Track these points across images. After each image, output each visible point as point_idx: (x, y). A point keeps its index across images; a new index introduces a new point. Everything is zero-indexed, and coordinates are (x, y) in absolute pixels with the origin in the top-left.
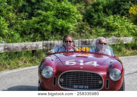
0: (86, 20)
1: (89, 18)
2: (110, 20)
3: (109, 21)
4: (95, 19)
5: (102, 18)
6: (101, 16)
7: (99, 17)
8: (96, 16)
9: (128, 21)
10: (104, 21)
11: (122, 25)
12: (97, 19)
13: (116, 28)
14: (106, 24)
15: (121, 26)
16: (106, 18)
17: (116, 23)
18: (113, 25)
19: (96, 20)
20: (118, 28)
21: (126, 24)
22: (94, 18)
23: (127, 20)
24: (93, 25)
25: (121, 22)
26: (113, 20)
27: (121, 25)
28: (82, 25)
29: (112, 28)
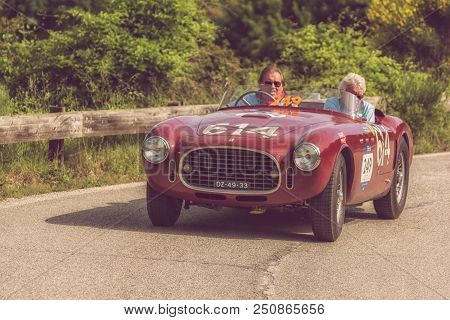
0: (226, 42)
1: (236, 35)
2: (306, 40)
3: (302, 43)
4: (256, 38)
5: (280, 36)
6: (276, 29)
7: (269, 32)
8: (259, 29)
9: (364, 45)
10: (284, 43)
11: (344, 57)
12: (263, 37)
13: (325, 68)
14: (291, 54)
15: (342, 60)
16: (293, 34)
17: (324, 52)
18: (316, 57)
19: (258, 42)
20: (332, 66)
21: (358, 55)
22: (251, 34)
23: (360, 40)
24: (249, 58)
25: (341, 46)
26: (316, 42)
27: (340, 58)
28: (212, 58)
29: (310, 66)
